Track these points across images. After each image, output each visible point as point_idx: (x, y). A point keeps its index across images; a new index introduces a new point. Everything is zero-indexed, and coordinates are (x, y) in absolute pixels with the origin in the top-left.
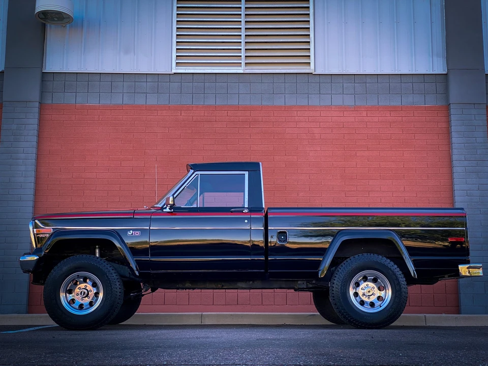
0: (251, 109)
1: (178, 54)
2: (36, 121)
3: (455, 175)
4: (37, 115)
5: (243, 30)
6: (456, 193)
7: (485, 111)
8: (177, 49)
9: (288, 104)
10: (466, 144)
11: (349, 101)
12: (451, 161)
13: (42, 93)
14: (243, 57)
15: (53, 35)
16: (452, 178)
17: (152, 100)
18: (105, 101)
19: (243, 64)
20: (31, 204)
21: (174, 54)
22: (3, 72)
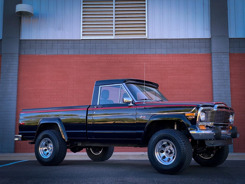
0: (118, 56)
1: (83, 30)
2: (17, 63)
3: (214, 87)
4: (17, 60)
5: (114, 18)
6: (214, 95)
7: (228, 56)
8: (83, 28)
9: (135, 53)
10: (219, 72)
11: (164, 52)
12: (212, 80)
13: (20, 49)
14: (114, 31)
15: (25, 22)
16: (212, 88)
17: (71, 52)
18: (49, 53)
19: (114, 35)
20: (15, 102)
21: (82, 30)
22: (1, 40)
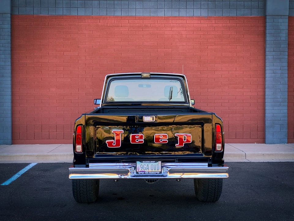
0: (144, 18)
2: (9, 26)
3: (267, 61)
4: (10, 22)
6: (267, 71)
7: (287, 20)
9: (166, 15)
10: (275, 41)
11: (204, 13)
12: (265, 52)
13: (12, 7)
16: (265, 63)
17: (81, 13)
18: (52, 13)
